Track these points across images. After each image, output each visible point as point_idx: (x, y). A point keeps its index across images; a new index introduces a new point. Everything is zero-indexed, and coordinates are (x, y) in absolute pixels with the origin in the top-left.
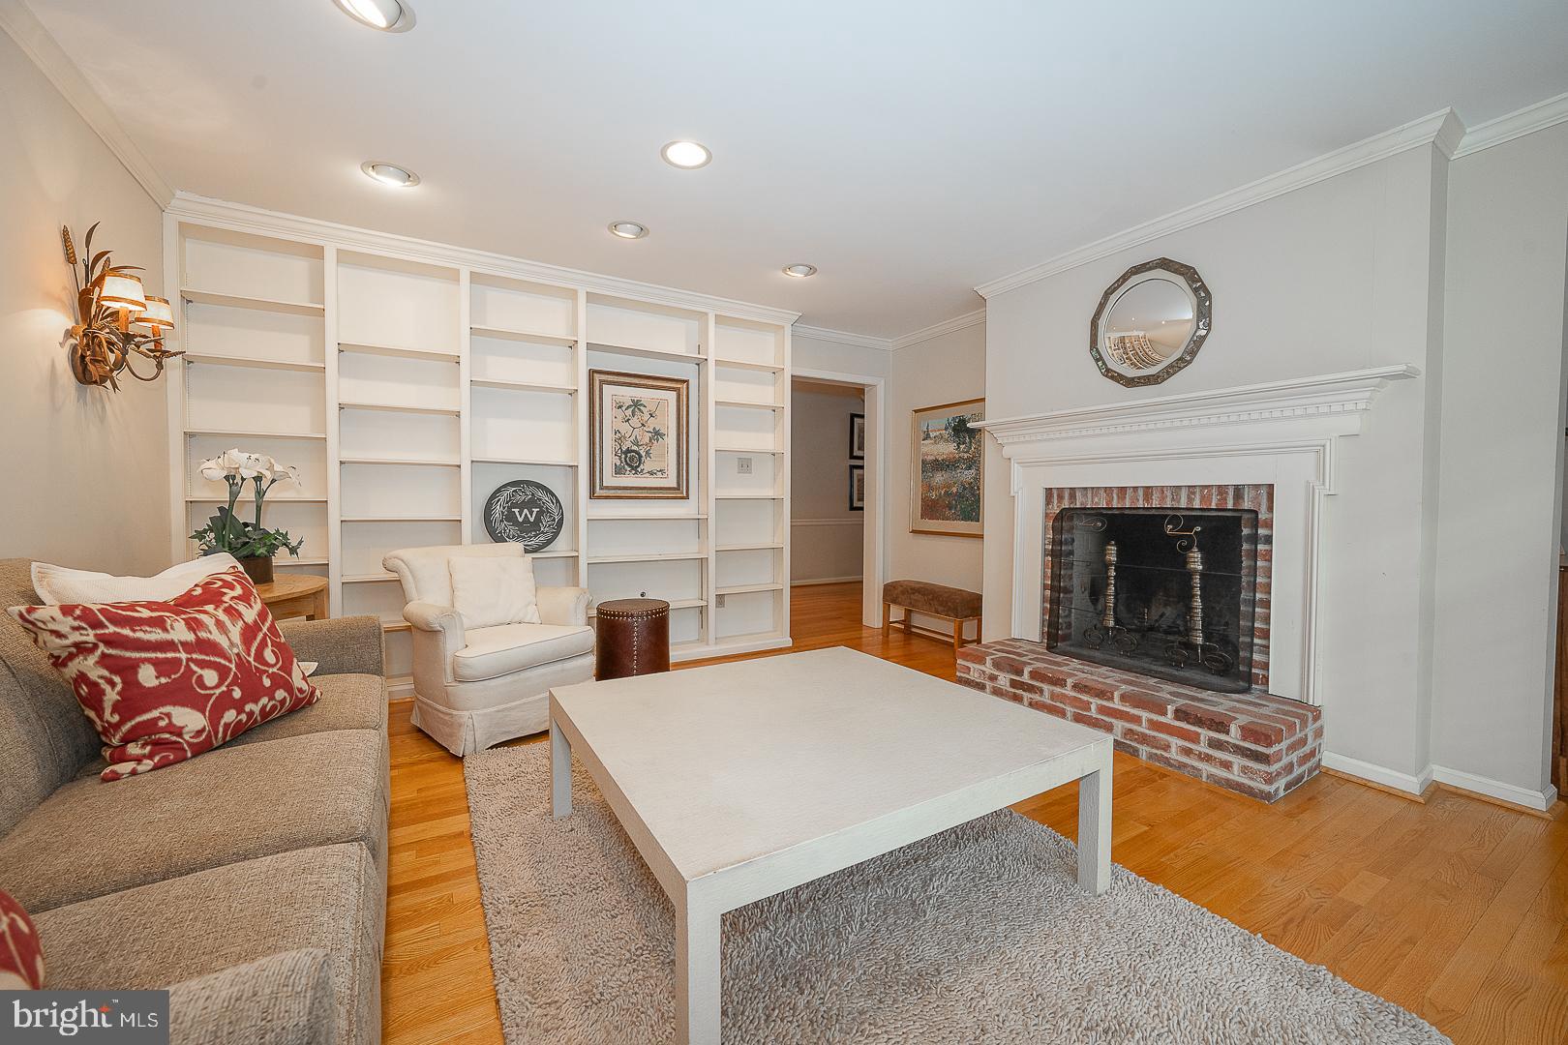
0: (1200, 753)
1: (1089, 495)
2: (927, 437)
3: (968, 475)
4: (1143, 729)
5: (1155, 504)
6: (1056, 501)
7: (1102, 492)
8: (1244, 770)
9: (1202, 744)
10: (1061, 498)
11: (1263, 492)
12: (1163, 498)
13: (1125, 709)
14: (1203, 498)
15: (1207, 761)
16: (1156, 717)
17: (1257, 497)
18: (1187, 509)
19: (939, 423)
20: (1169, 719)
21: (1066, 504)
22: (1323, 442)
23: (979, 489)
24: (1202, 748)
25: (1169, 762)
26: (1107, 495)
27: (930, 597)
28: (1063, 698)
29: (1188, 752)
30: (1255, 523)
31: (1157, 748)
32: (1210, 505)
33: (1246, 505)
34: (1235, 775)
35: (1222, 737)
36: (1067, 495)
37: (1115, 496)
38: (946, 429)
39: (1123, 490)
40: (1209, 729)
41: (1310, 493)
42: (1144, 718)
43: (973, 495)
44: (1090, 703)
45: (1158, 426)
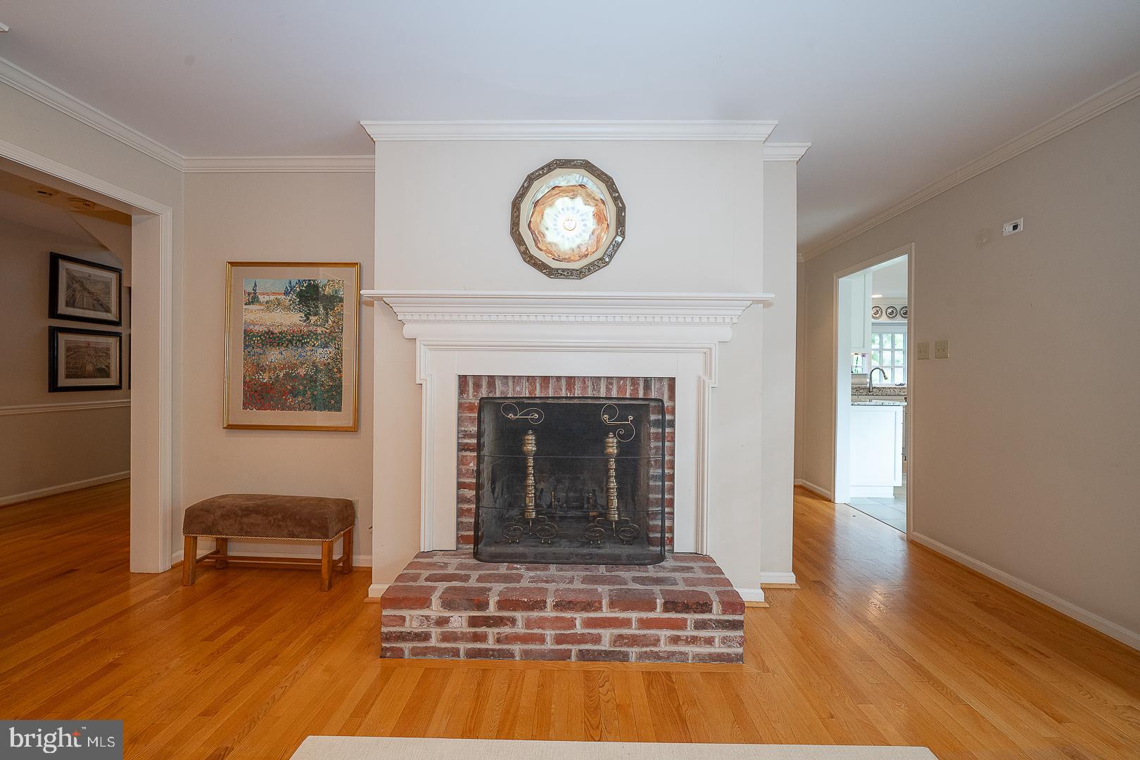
0: (687, 637)
1: (510, 383)
2: (253, 300)
3: (322, 355)
4: (633, 631)
5: (578, 393)
6: (471, 390)
7: (524, 381)
8: (724, 640)
9: (689, 629)
10: (477, 386)
11: (666, 383)
12: (585, 388)
13: (614, 615)
14: (619, 388)
15: (693, 643)
16: (644, 615)
17: (660, 390)
18: (606, 398)
19: (272, 285)
20: (658, 614)
21: (484, 392)
22: (709, 346)
23: (340, 371)
24: (690, 632)
25: (658, 655)
26: (530, 384)
27: (279, 516)
28: (541, 623)
29: (675, 640)
30: (662, 410)
31: (647, 646)
32: (626, 394)
33: (653, 395)
34: (718, 649)
35: (706, 616)
36: (484, 383)
37: (538, 385)
38: (286, 293)
39: (546, 379)
40: (695, 612)
41: (701, 385)
42: (634, 619)
43: (331, 378)
44: (573, 620)
45: (586, 319)
